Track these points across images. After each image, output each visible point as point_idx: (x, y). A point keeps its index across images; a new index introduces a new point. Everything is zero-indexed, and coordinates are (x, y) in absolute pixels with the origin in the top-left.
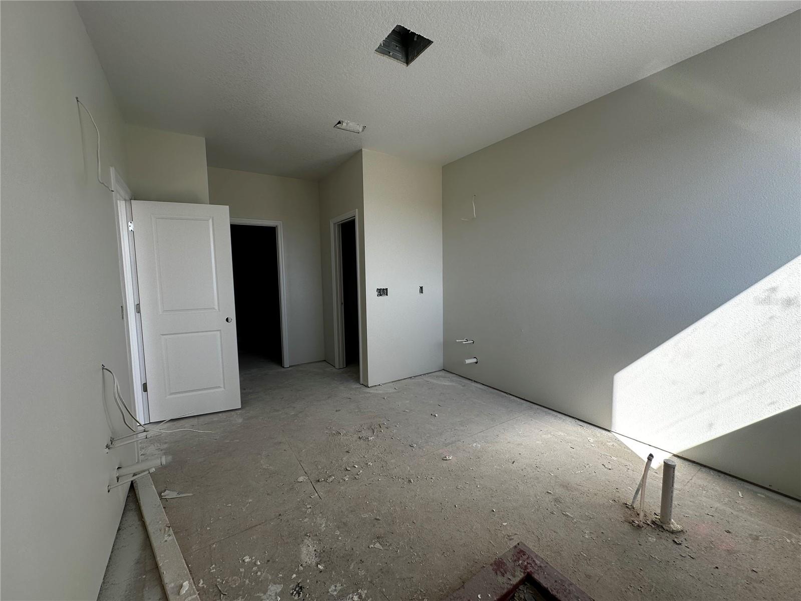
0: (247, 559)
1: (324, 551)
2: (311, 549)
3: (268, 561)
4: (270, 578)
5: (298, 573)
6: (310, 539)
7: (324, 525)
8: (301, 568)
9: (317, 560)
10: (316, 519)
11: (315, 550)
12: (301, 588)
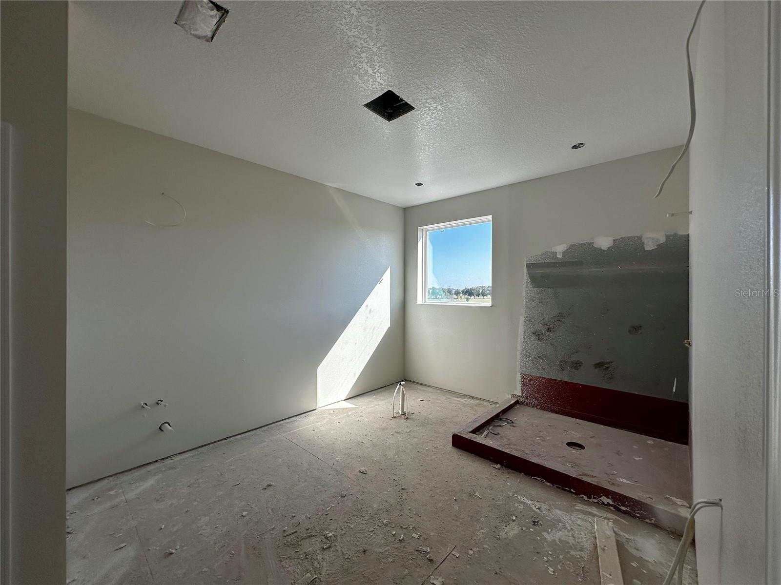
0: (551, 570)
1: (502, 521)
2: (507, 529)
3: (538, 553)
4: (546, 543)
5: (528, 528)
6: (500, 534)
7: (482, 531)
8: (524, 529)
9: (511, 522)
10: (480, 540)
11: (506, 526)
12: (534, 522)
